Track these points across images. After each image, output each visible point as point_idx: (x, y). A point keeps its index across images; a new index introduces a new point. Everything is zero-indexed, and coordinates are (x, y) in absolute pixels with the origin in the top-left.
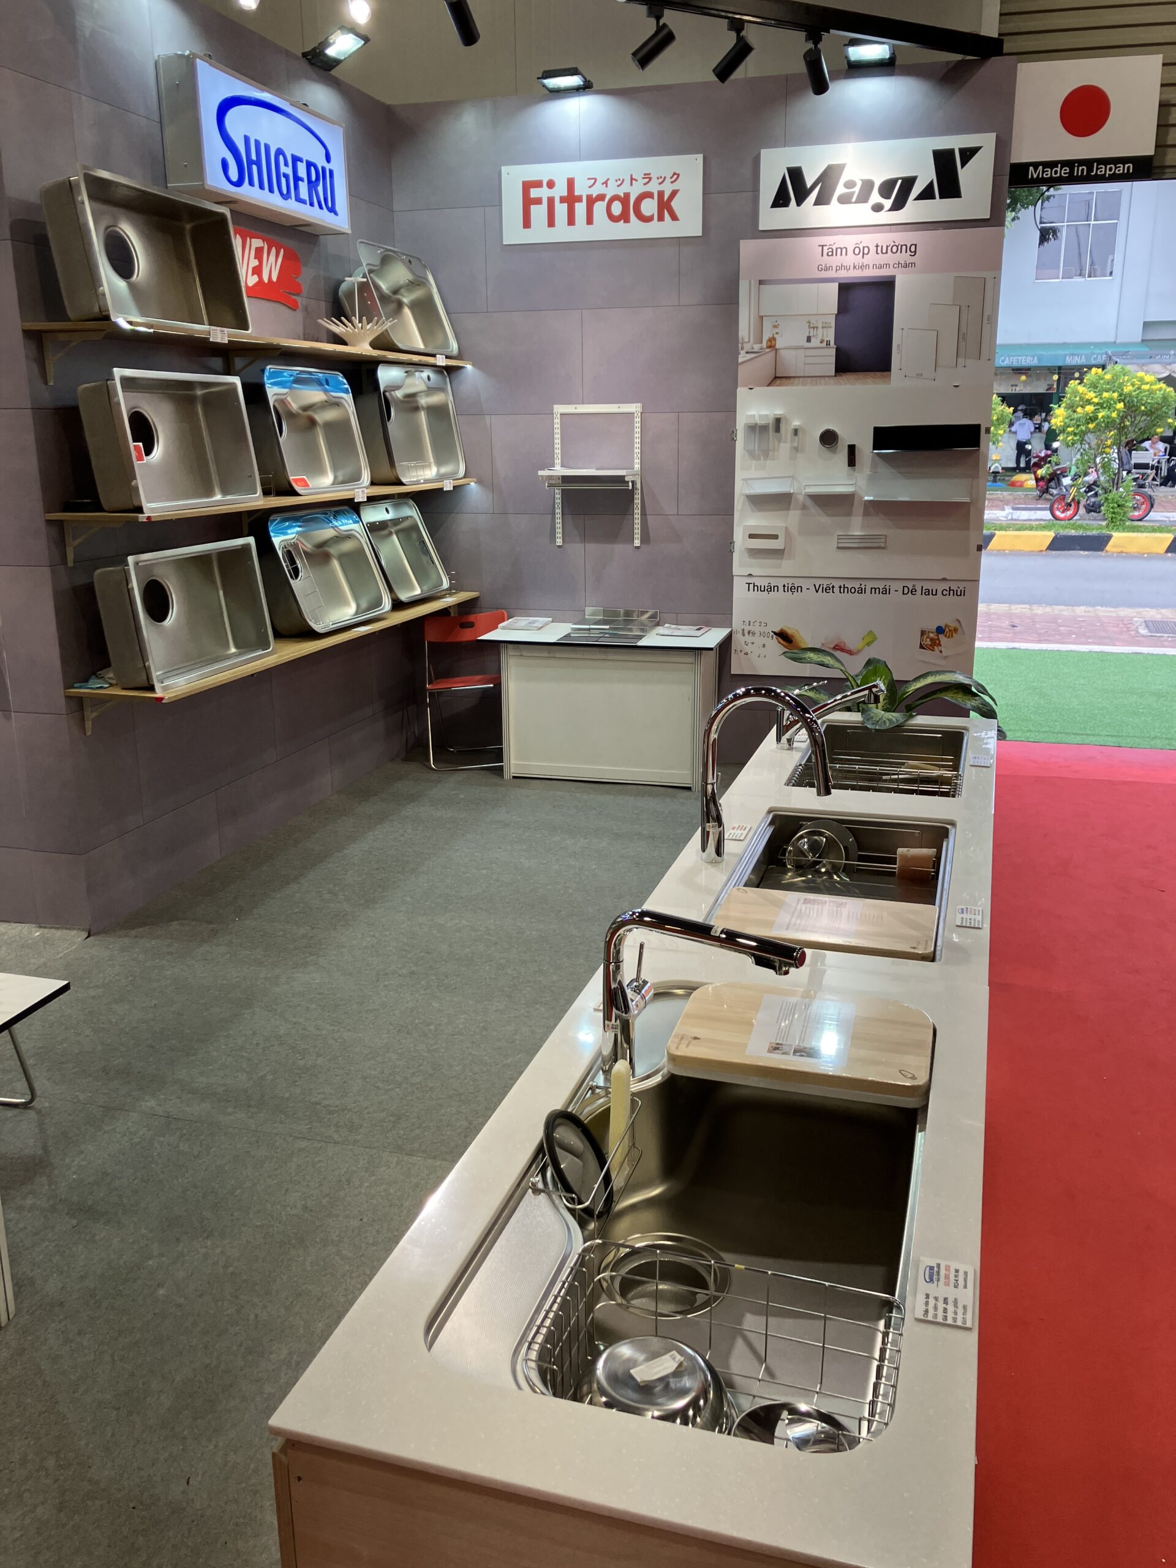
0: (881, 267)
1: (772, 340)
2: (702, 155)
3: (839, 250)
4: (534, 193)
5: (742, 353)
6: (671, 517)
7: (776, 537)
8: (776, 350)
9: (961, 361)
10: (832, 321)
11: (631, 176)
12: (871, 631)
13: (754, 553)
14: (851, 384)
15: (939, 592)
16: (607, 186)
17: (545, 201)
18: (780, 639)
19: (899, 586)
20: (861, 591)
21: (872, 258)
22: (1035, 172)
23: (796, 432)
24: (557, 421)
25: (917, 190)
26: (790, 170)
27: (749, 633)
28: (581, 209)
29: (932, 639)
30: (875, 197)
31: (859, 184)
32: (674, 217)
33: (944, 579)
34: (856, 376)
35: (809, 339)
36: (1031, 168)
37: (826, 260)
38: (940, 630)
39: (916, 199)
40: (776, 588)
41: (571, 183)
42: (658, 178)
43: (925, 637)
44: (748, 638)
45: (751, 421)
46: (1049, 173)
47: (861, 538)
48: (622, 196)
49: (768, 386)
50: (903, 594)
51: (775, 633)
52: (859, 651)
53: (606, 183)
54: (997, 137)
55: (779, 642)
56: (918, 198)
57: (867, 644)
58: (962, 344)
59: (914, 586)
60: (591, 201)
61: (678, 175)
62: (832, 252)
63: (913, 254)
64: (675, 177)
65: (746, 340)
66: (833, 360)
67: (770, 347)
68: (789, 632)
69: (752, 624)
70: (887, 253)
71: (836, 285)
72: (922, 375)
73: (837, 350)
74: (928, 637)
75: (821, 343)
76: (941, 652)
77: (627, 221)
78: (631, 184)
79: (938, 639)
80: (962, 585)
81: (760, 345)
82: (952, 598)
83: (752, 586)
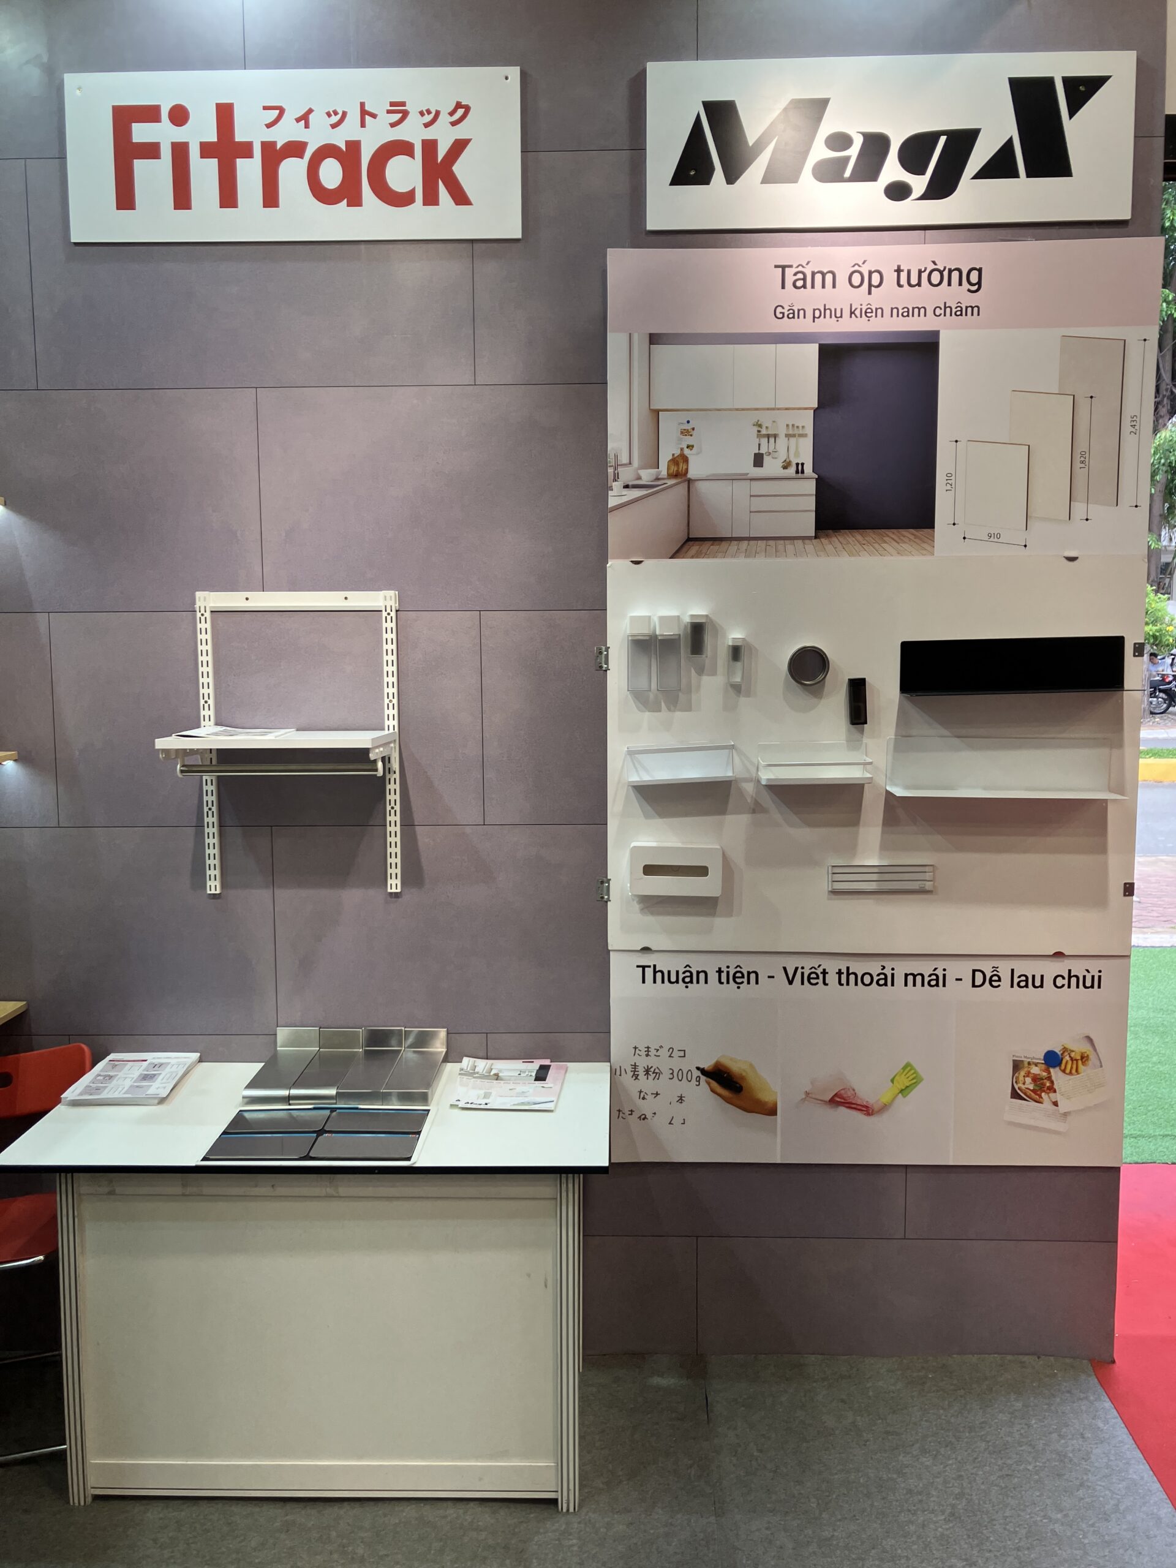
0: (907, 313)
1: (680, 462)
2: (518, 69)
3: (818, 277)
4: (141, 133)
5: (617, 486)
6: (468, 830)
7: (702, 871)
8: (689, 481)
9: (1079, 508)
10: (807, 422)
11: (362, 105)
13: (652, 904)
14: (851, 554)
15: (1049, 981)
16: (307, 126)
17: (166, 152)
18: (714, 1084)
19: (964, 969)
20: (885, 980)
21: (889, 295)
23: (736, 652)
24: (204, 626)
25: (980, 155)
26: (708, 106)
27: (647, 1072)
28: (249, 171)
29: (1036, 1079)
30: (892, 170)
31: (858, 142)
32: (461, 198)
33: (1059, 955)
34: (859, 537)
35: (758, 460)
37: (792, 297)
38: (1052, 1059)
39: (976, 177)
40: (702, 976)
41: (225, 114)
42: (422, 114)
43: (1022, 1073)
44: (646, 1084)
45: (643, 630)
47: (881, 870)
48: (344, 148)
49: (670, 558)
50: (974, 986)
51: (703, 1071)
52: (884, 1108)
53: (305, 118)
55: (713, 1091)
56: (979, 175)
57: (902, 1091)
58: (1081, 474)
59: (995, 968)
60: (273, 156)
61: (467, 109)
62: (804, 279)
63: (977, 287)
64: (460, 112)
65: (624, 459)
66: (811, 503)
67: (676, 475)
68: (736, 1067)
69: (653, 1052)
70: (919, 284)
71: (813, 350)
72: (998, 536)
73: (819, 482)
74: (1028, 1074)
75: (785, 468)
76: (1056, 1104)
77: (355, 201)
78: (363, 125)
79: (1049, 1078)
80: (1094, 966)
81: (654, 471)
82: (1076, 995)
83: (649, 972)
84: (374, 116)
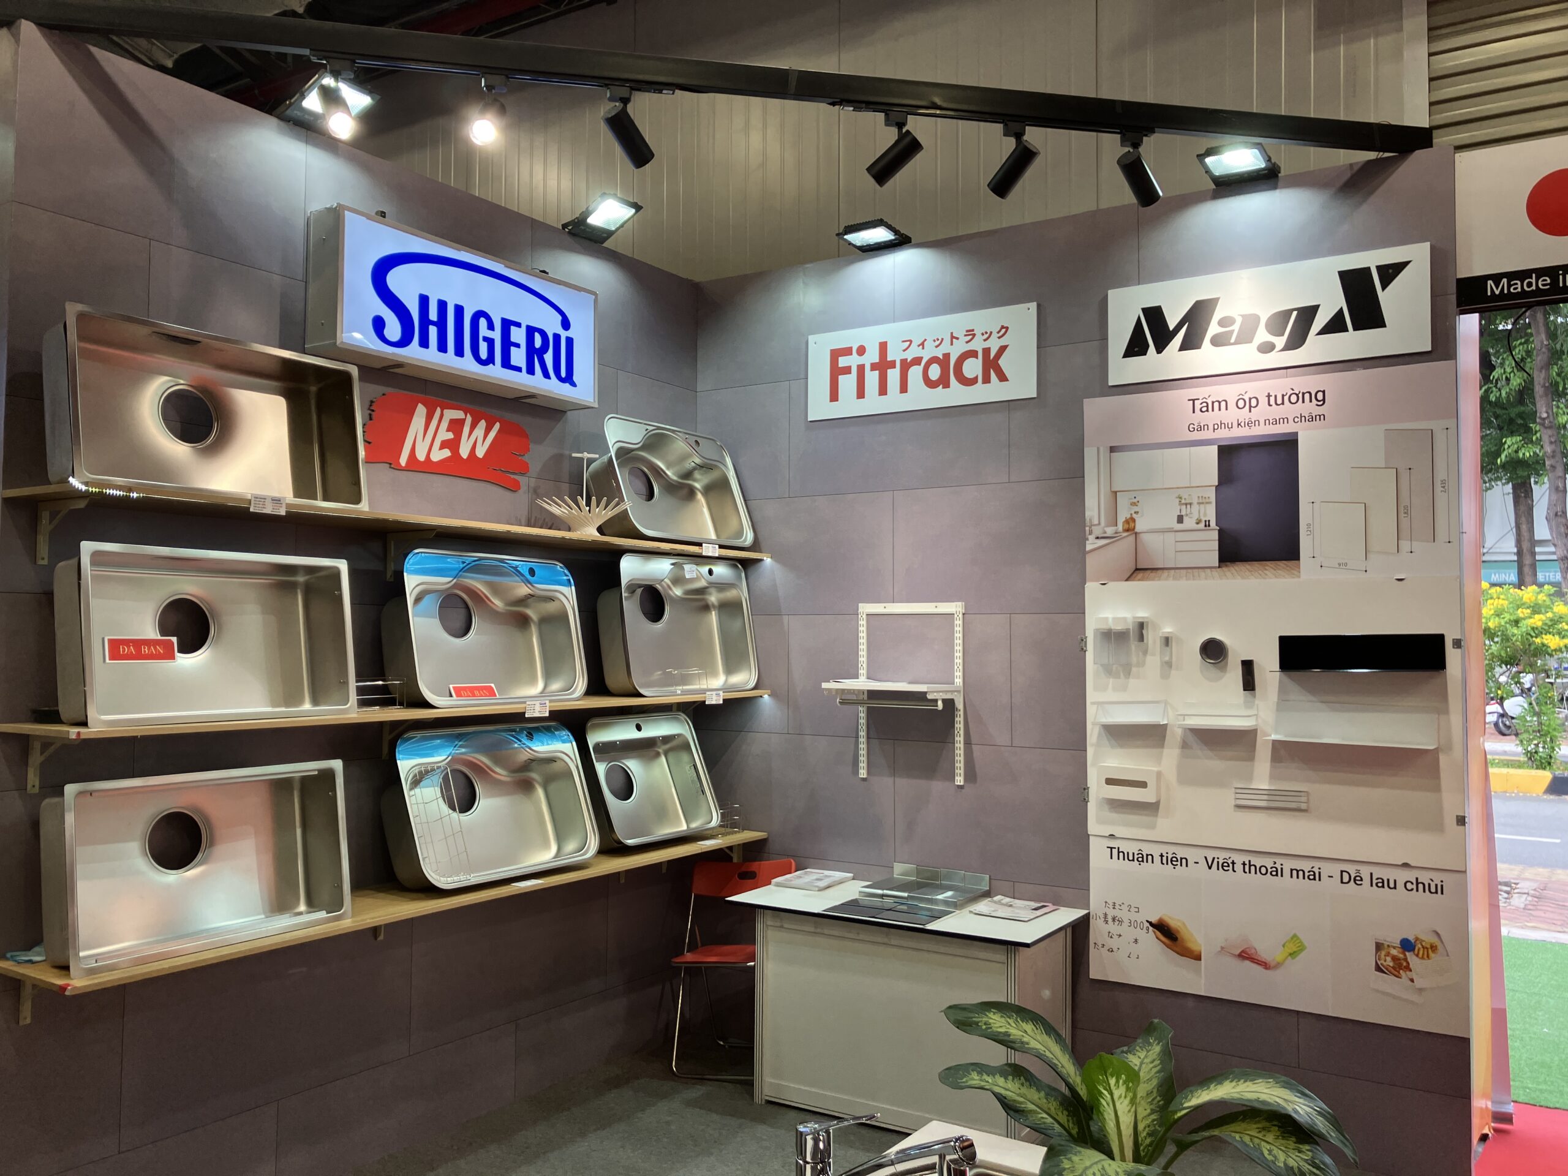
0: (1276, 422)
1: (1130, 521)
2: (1035, 304)
3: (1216, 404)
4: (843, 362)
5: (1091, 538)
6: (1003, 748)
7: (1143, 785)
8: (1136, 533)
9: (1405, 545)
10: (1212, 494)
11: (952, 333)
12: (1295, 936)
13: (1118, 805)
14: (1243, 578)
15: (1400, 885)
16: (923, 348)
17: (854, 370)
18: (1158, 933)
19: (1335, 869)
20: (1277, 872)
21: (1263, 411)
22: (1497, 288)
23: (1167, 641)
24: (863, 622)
25: (1321, 320)
26: (1144, 310)
27: (1114, 919)
28: (894, 375)
29: (1394, 959)
30: (1263, 335)
31: (1239, 321)
32: (1003, 378)
33: (1406, 865)
34: (1248, 567)
35: (1180, 519)
36: (1490, 282)
37: (1199, 418)
38: (1407, 945)
39: (1320, 333)
40: (1150, 857)
41: (883, 346)
42: (983, 334)
43: (1383, 953)
44: (1113, 928)
45: (1104, 626)
46: (1519, 286)
47: (1270, 793)
48: (941, 358)
49: (1127, 580)
50: (1342, 882)
51: (1151, 924)
52: (1278, 966)
53: (922, 344)
54: (1432, 248)
55: (1157, 938)
56: (1322, 332)
57: (1290, 954)
58: (1405, 522)
59: (1358, 871)
60: (906, 366)
61: (1007, 328)
62: (1207, 406)
63: (1322, 402)
64: (1004, 330)
65: (1096, 521)
66: (1215, 545)
67: (1127, 530)
68: (1173, 923)
69: (1117, 907)
70: (1283, 403)
71: (1214, 449)
72: (1346, 564)
73: (1221, 532)
74: (1388, 954)
75: (1197, 523)
76: (1412, 980)
77: (947, 385)
78: (952, 344)
79: (1406, 960)
80: (1437, 878)
81: (1114, 528)
82: (1421, 896)
83: (1115, 852)
84: (957, 339)
